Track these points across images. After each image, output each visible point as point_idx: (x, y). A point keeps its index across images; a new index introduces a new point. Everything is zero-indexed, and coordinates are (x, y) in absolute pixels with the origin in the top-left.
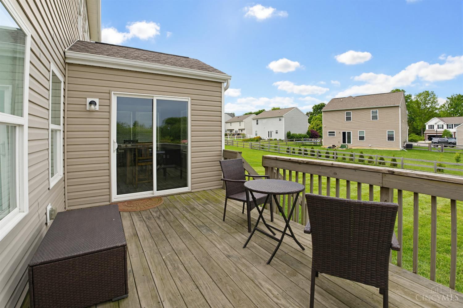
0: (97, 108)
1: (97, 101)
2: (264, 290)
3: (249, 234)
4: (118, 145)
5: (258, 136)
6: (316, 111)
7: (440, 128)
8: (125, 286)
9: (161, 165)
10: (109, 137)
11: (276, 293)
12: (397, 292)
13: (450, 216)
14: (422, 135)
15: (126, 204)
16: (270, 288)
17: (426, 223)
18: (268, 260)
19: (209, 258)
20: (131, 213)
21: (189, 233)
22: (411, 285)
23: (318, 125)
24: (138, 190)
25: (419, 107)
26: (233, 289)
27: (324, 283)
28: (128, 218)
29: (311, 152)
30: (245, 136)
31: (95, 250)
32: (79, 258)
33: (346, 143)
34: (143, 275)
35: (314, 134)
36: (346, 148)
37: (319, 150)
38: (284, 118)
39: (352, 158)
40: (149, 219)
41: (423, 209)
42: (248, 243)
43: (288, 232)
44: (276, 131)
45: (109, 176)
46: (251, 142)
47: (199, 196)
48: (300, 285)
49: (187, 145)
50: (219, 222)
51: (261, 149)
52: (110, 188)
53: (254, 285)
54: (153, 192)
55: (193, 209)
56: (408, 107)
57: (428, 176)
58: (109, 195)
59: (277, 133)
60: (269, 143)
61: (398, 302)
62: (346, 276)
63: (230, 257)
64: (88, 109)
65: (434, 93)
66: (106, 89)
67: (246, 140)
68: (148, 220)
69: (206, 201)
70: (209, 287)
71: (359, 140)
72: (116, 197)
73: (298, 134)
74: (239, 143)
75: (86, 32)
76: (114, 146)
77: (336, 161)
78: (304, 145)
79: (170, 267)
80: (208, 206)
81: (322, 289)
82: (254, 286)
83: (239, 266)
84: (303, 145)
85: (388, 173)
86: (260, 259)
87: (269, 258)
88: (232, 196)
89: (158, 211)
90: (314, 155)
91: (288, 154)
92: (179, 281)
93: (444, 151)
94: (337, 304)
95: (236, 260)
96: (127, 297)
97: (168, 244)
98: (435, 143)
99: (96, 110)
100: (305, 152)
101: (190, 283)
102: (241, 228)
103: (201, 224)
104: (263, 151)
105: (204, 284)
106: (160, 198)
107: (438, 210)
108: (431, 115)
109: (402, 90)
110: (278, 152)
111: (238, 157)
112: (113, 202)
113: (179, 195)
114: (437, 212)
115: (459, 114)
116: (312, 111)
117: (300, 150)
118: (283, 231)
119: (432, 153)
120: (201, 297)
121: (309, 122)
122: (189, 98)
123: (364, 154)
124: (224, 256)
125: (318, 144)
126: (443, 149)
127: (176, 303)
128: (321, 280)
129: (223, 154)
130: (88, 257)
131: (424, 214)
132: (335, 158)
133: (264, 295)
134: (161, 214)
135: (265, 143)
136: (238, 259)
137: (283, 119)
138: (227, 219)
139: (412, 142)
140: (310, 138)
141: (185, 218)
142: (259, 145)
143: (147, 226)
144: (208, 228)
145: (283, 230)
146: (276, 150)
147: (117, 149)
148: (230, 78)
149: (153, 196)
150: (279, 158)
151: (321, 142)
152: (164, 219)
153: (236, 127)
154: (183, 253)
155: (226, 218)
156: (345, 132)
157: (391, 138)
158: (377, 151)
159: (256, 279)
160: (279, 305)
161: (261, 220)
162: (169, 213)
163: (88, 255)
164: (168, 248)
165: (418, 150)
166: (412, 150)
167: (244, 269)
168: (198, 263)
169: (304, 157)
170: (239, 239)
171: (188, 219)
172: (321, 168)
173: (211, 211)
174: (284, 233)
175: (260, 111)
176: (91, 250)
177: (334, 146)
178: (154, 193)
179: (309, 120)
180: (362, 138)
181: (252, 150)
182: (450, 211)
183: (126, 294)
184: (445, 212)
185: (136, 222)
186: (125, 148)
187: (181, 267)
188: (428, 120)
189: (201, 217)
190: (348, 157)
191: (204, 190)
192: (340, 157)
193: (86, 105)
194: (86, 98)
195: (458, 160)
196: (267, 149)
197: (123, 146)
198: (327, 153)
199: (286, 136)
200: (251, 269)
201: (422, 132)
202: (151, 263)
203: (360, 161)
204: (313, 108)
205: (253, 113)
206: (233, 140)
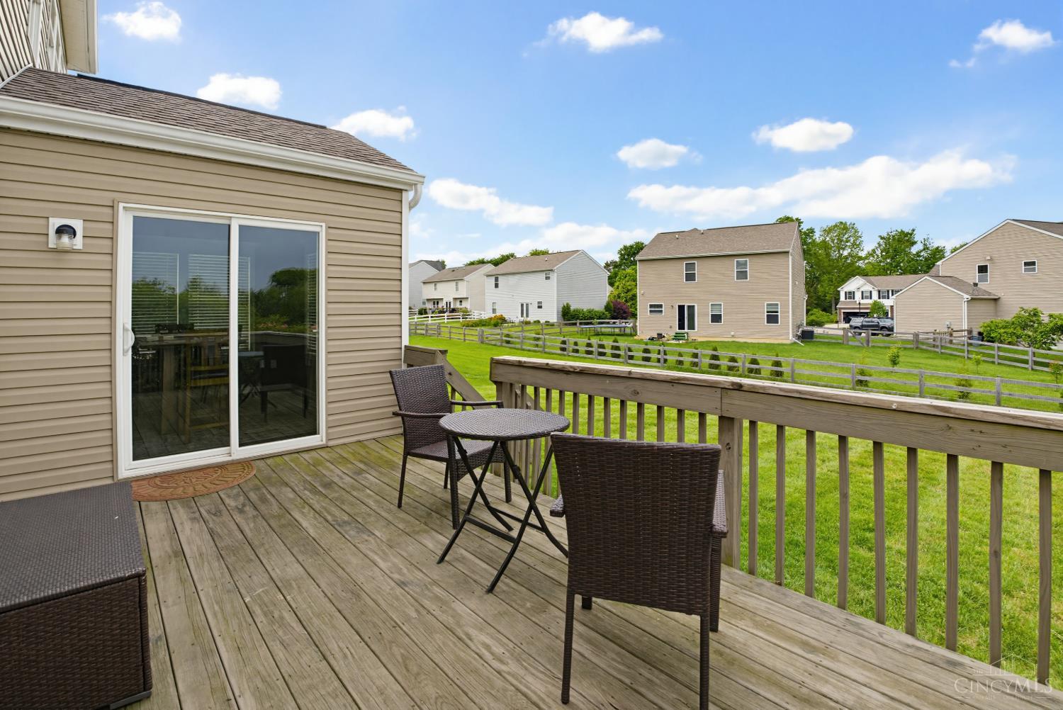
0: (78, 242)
1: (77, 224)
2: (474, 648)
3: (454, 532)
4: (135, 338)
5: (498, 314)
6: (626, 260)
7: (867, 298)
8: (144, 671)
9: (254, 385)
10: (111, 318)
11: (498, 650)
12: (741, 624)
13: (872, 472)
14: (834, 312)
15: (159, 483)
16: (488, 641)
17: (827, 488)
18: (489, 585)
19: (356, 591)
20: (169, 502)
21: (315, 540)
22: (769, 609)
23: (628, 291)
24: (191, 447)
25: (828, 255)
26: (405, 653)
27: (602, 620)
28: (161, 516)
29: (612, 349)
30: (469, 315)
31: (62, 590)
32: (18, 613)
33: (686, 330)
34: (193, 644)
35: (621, 310)
36: (685, 340)
37: (629, 345)
38: (555, 274)
39: (696, 360)
40: (215, 515)
41: (824, 461)
42: (450, 552)
43: (533, 519)
44: (539, 303)
45: (112, 414)
46: (482, 328)
47: (345, 455)
48: (552, 630)
49: (317, 336)
50: (389, 511)
51: (504, 344)
52: (113, 445)
53: (455, 640)
54: (230, 449)
55: (329, 485)
56: (806, 253)
57: (799, 392)
58: (112, 461)
59: (540, 307)
60: (523, 331)
61: (739, 642)
62: (631, 597)
63: (407, 586)
64: (51, 245)
65: (855, 226)
66: (106, 198)
67: (470, 324)
68: (215, 518)
69: (362, 466)
70: (351, 654)
71: (712, 322)
72: (129, 467)
73: (585, 310)
74: (453, 330)
75: (53, 47)
76: (125, 340)
77: (663, 368)
78: (599, 335)
79: (260, 618)
80: (366, 478)
81: (597, 632)
82: (454, 642)
83: (427, 603)
84: (597, 334)
85: (731, 387)
86: (473, 583)
87: (492, 579)
88: (418, 451)
89: (241, 493)
90: (618, 356)
91: (564, 355)
92: (282, 648)
93: (870, 345)
94: (622, 660)
95: (418, 590)
96: (148, 697)
97: (261, 569)
98: (856, 328)
99: (75, 248)
100: (601, 350)
101: (308, 651)
102: (438, 522)
103: (346, 518)
104: (508, 349)
105: (341, 649)
106: (246, 463)
107: (851, 462)
108: (851, 271)
109: (797, 219)
110: (541, 349)
111: (438, 361)
112: (121, 480)
113: (297, 455)
114: (850, 466)
115: (901, 269)
116: (617, 258)
117: (589, 345)
118: (523, 519)
119: (848, 349)
120: (330, 678)
121: (611, 284)
122: (324, 224)
123: (720, 353)
124: (393, 584)
125: (628, 331)
126: (870, 339)
127: (269, 697)
128: (596, 616)
129: (405, 355)
130: (43, 608)
131: (825, 470)
132: (662, 361)
133: (475, 659)
134: (247, 502)
135: (513, 329)
136: (424, 588)
137: (554, 276)
138: (407, 504)
139: (813, 325)
140: (613, 318)
141: (306, 506)
142: (499, 334)
143: (212, 533)
144: (360, 526)
145: (522, 517)
146: (537, 346)
147: (134, 347)
148: (421, 179)
149: (229, 459)
150: (525, 362)
151: (634, 328)
152: (255, 513)
153: (447, 293)
154: (295, 586)
155: (405, 499)
156: (684, 306)
157: (772, 318)
158: (746, 345)
159: (460, 626)
160: (503, 674)
161: (479, 499)
162: (269, 496)
163: (44, 604)
164: (260, 578)
165: (824, 343)
166: (812, 344)
167: (434, 607)
168: (329, 605)
169: (598, 361)
170: (430, 545)
171: (313, 509)
172: (608, 382)
173: (372, 488)
174: (525, 523)
175: (502, 256)
176: (50, 591)
177: (660, 336)
178: (232, 452)
179: (610, 278)
180: (716, 318)
181: (483, 346)
182: (872, 463)
183: (145, 690)
184: (863, 465)
185: (182, 524)
186: (157, 343)
187: (289, 617)
188: (844, 281)
189: (346, 503)
190: (687, 359)
191: (360, 441)
192: (672, 358)
193: (48, 234)
194: (48, 218)
195: (894, 362)
196: (518, 343)
197: (151, 338)
198: (646, 351)
199: (561, 313)
200: (451, 608)
201: (834, 305)
202: (215, 615)
203: (711, 366)
204: (620, 252)
205: (488, 262)
206: (439, 323)
